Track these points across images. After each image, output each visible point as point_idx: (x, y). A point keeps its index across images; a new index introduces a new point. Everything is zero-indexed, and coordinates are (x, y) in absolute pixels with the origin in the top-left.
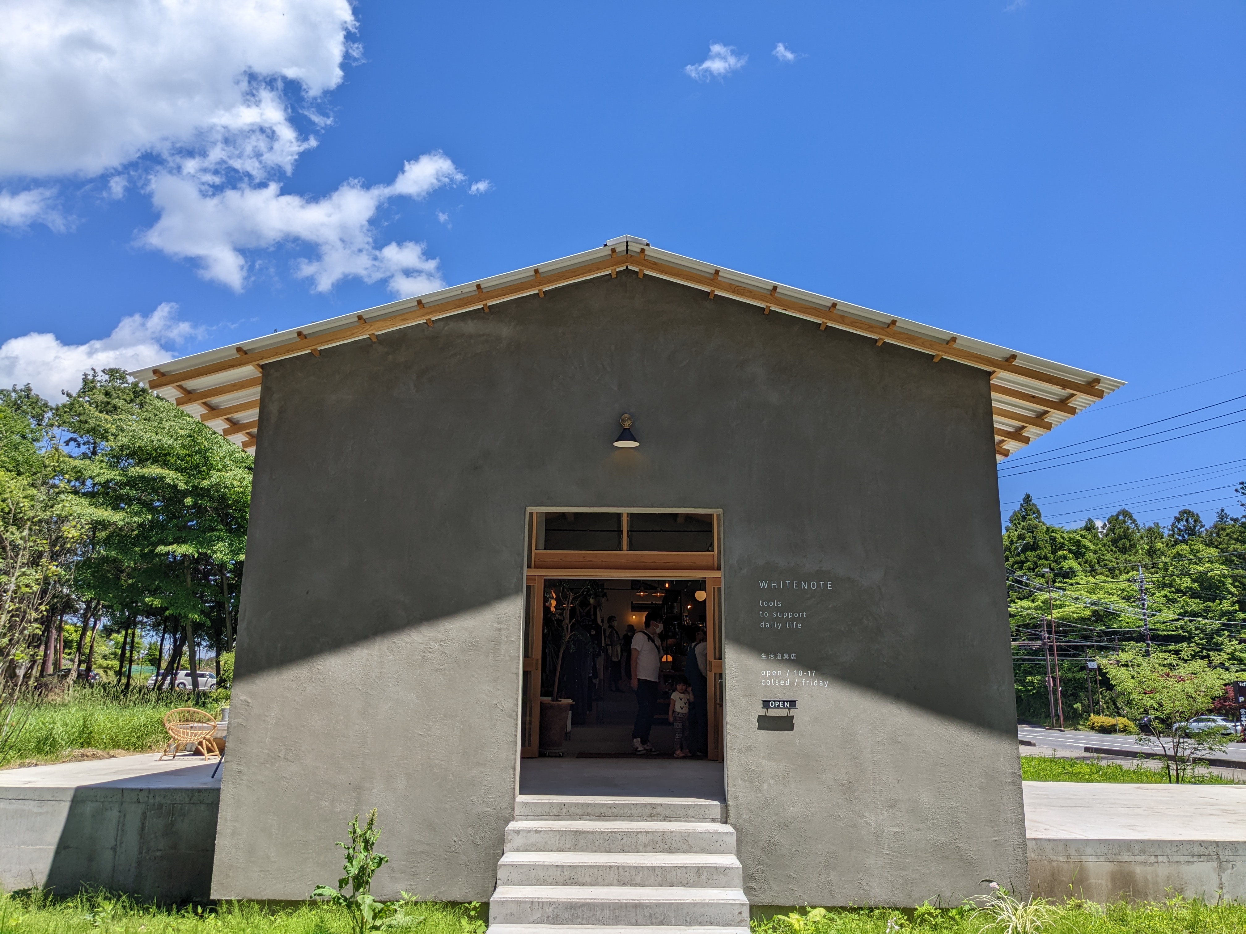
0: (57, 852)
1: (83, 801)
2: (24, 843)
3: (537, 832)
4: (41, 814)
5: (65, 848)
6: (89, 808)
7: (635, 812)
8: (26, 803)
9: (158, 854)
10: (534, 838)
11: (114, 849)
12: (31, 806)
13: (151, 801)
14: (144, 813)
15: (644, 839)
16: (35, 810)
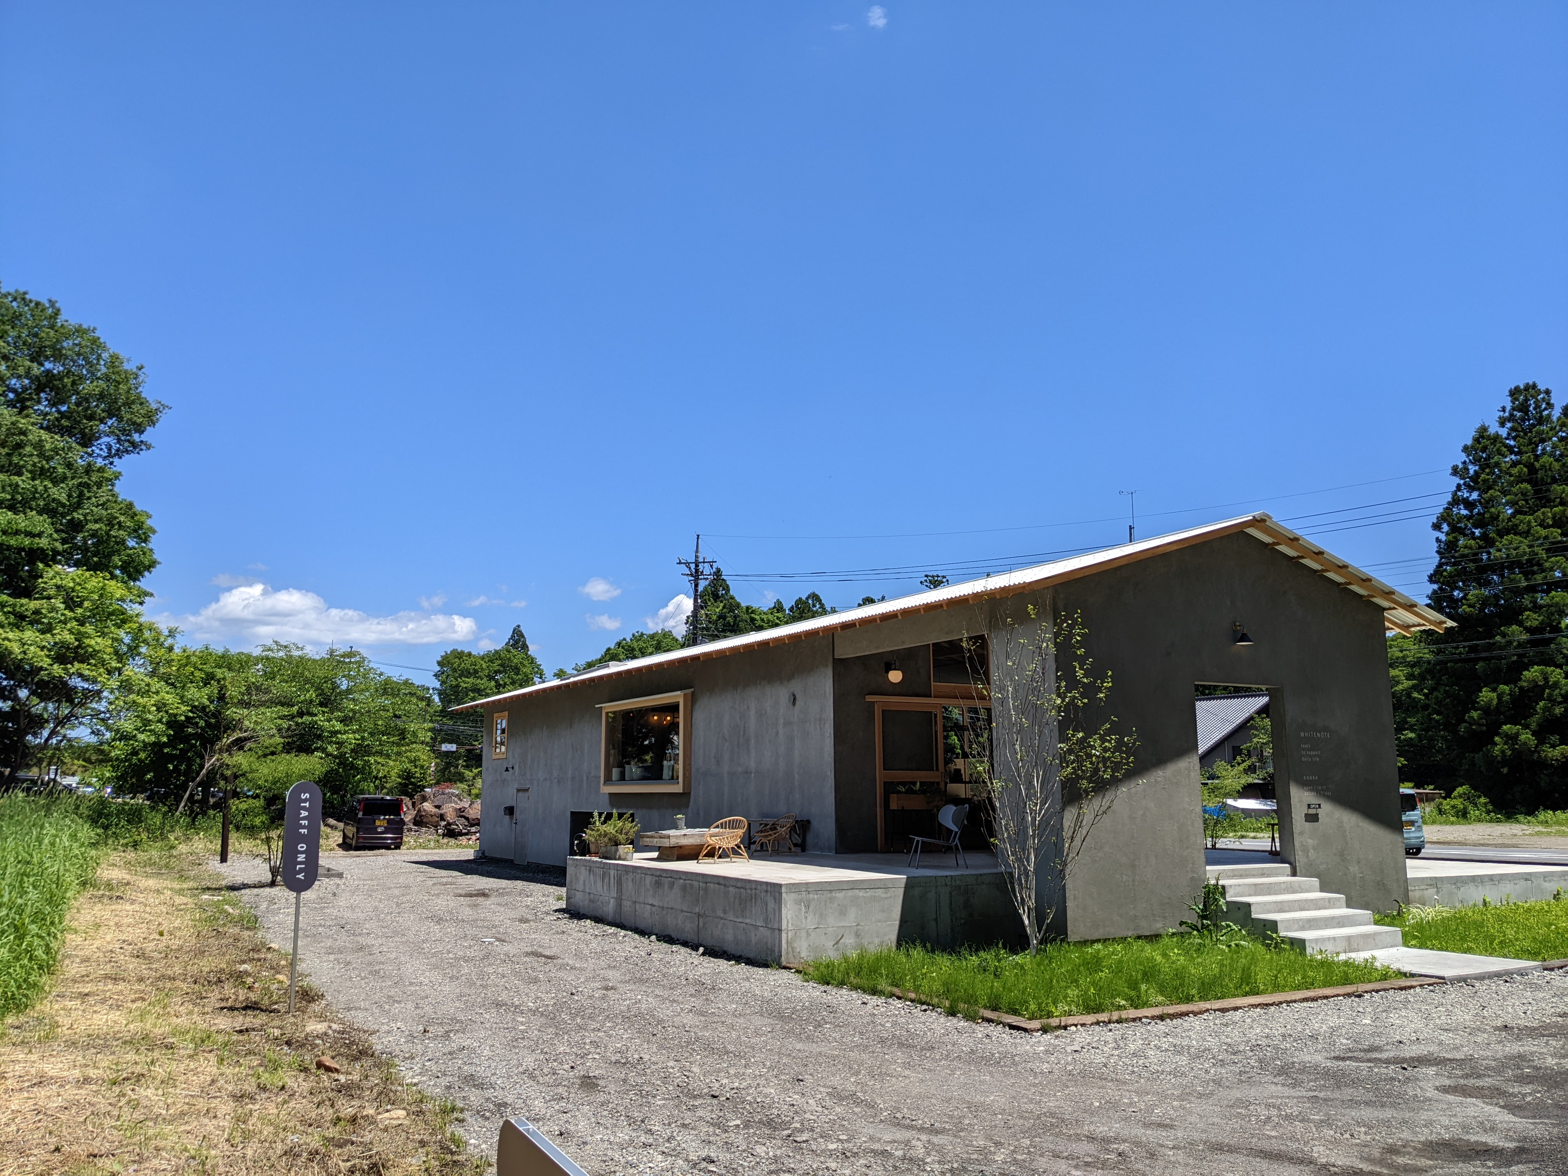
0: (901, 926)
1: (912, 887)
2: (879, 921)
3: (1239, 885)
4: (887, 898)
5: (906, 922)
6: (917, 891)
7: (1255, 873)
8: (877, 891)
9: (963, 921)
10: (1238, 889)
11: (936, 920)
12: (879, 893)
13: (954, 884)
14: (951, 893)
15: (1283, 886)
16: (883, 896)
